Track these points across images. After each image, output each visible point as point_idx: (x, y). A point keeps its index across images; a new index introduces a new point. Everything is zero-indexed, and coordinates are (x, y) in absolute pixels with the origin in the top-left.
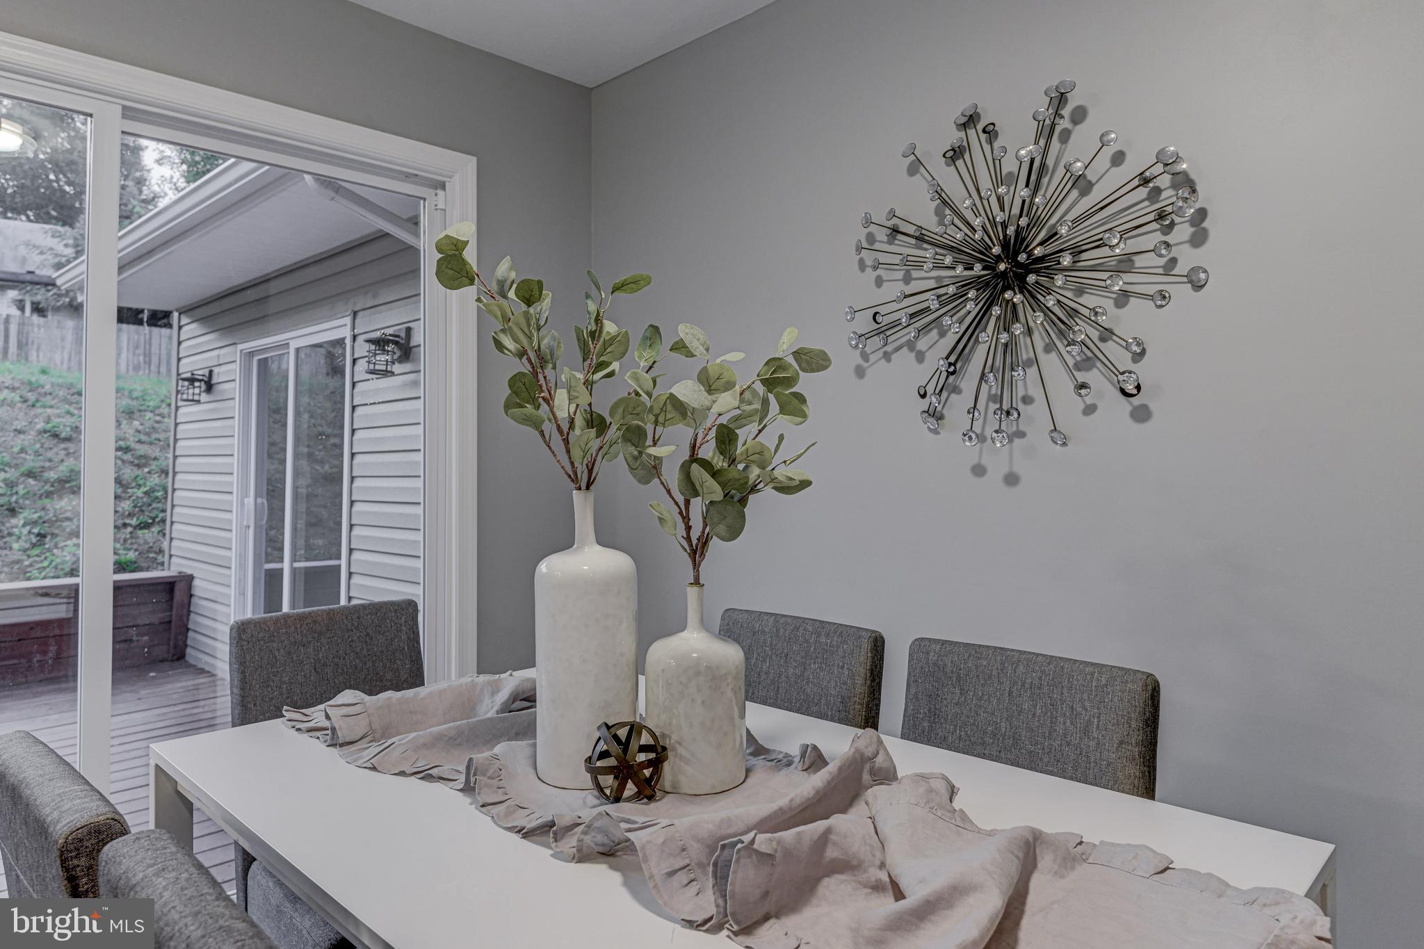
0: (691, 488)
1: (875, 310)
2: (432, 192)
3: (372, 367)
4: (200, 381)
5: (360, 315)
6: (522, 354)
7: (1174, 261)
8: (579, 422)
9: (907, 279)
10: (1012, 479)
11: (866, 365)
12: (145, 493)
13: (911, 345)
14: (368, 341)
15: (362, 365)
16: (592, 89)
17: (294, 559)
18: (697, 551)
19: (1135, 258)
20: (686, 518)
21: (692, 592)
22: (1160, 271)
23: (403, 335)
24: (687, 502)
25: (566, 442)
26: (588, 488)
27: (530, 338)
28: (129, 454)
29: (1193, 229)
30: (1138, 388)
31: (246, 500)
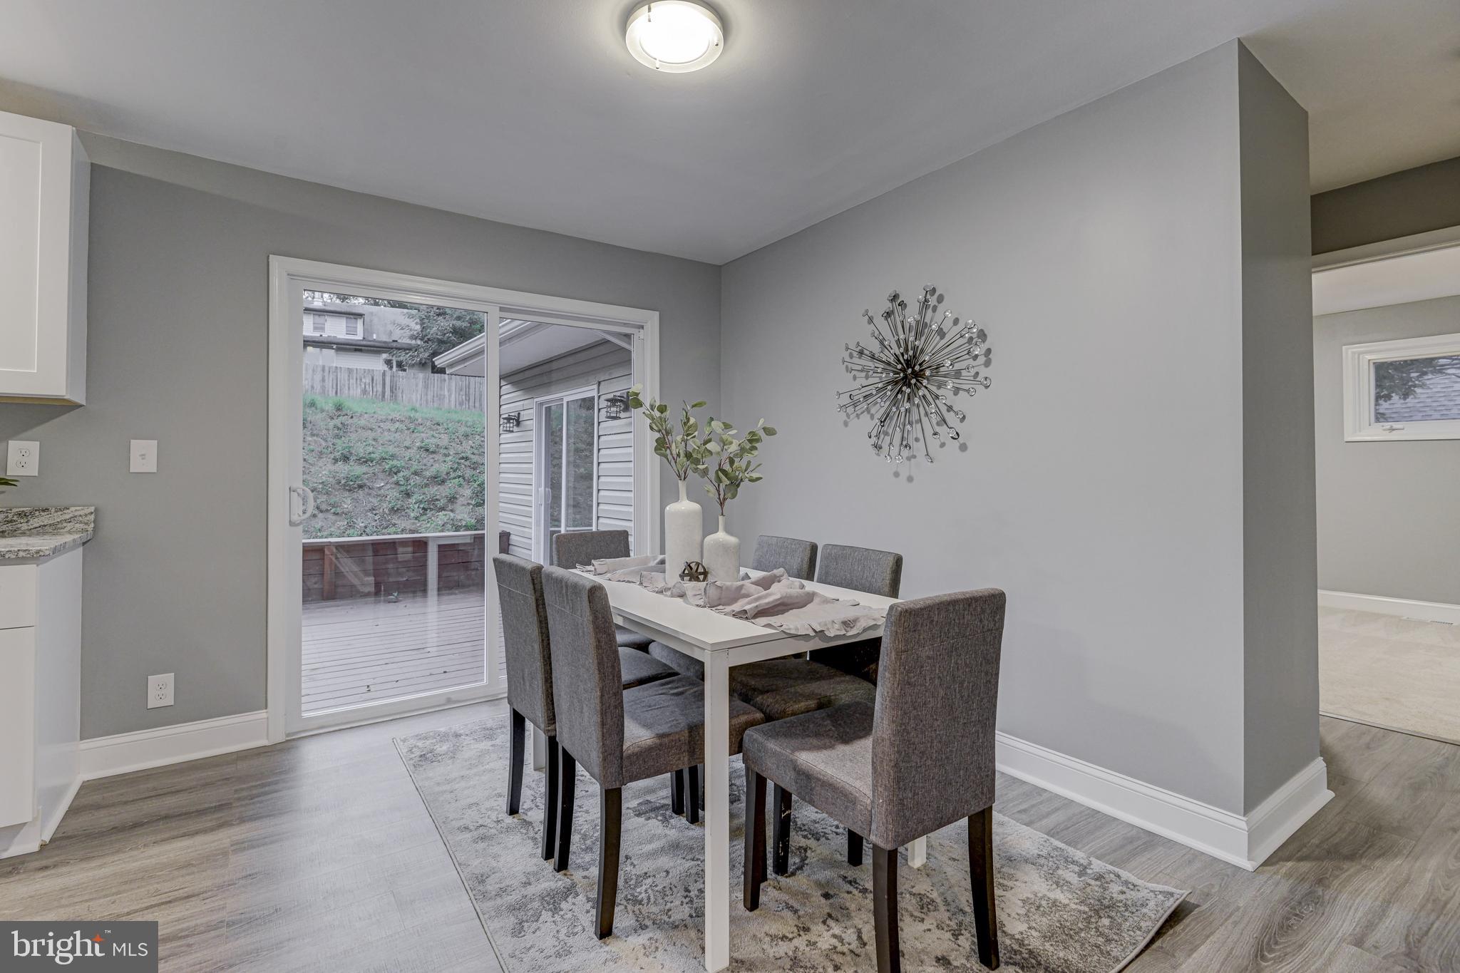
0: (719, 481)
1: (850, 393)
2: (637, 330)
3: (609, 414)
4: (513, 419)
5: (602, 383)
6: (659, 431)
7: (977, 373)
8: (682, 454)
9: (867, 377)
10: (910, 479)
11: (848, 420)
12: (478, 485)
13: (868, 410)
14: (608, 400)
15: (603, 412)
16: (720, 266)
17: (567, 526)
18: (722, 504)
19: (962, 371)
20: (718, 491)
21: (721, 518)
22: (972, 378)
23: (625, 396)
24: (719, 485)
25: (676, 462)
26: (685, 478)
27: (662, 425)
28: (468, 461)
29: (985, 358)
30: (957, 433)
31: (540, 489)
